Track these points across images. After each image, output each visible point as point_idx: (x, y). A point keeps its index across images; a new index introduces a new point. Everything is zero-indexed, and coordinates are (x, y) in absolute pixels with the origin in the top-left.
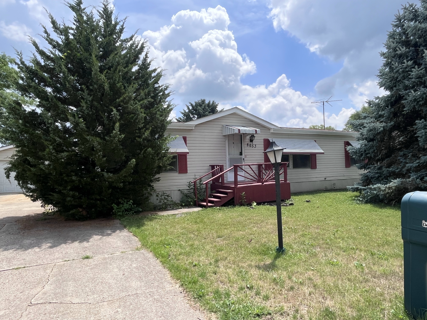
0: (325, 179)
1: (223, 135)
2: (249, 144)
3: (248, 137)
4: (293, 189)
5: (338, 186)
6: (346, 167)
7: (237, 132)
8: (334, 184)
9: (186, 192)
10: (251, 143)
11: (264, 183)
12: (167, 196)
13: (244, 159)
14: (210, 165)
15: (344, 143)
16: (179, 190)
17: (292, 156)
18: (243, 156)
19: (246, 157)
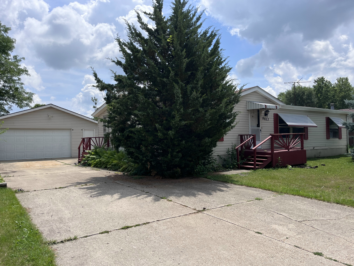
0: (314, 148)
1: (248, 109)
2: (264, 118)
3: (263, 112)
4: (308, 154)
5: (322, 155)
6: (327, 139)
7: (264, 107)
8: (320, 153)
9: (223, 157)
10: (266, 117)
11: (290, 150)
12: (215, 160)
13: (261, 130)
14: (239, 135)
15: (325, 118)
16: (218, 155)
17: (292, 129)
18: (260, 128)
19: (262, 129)
